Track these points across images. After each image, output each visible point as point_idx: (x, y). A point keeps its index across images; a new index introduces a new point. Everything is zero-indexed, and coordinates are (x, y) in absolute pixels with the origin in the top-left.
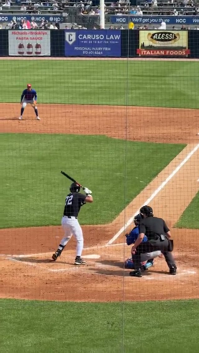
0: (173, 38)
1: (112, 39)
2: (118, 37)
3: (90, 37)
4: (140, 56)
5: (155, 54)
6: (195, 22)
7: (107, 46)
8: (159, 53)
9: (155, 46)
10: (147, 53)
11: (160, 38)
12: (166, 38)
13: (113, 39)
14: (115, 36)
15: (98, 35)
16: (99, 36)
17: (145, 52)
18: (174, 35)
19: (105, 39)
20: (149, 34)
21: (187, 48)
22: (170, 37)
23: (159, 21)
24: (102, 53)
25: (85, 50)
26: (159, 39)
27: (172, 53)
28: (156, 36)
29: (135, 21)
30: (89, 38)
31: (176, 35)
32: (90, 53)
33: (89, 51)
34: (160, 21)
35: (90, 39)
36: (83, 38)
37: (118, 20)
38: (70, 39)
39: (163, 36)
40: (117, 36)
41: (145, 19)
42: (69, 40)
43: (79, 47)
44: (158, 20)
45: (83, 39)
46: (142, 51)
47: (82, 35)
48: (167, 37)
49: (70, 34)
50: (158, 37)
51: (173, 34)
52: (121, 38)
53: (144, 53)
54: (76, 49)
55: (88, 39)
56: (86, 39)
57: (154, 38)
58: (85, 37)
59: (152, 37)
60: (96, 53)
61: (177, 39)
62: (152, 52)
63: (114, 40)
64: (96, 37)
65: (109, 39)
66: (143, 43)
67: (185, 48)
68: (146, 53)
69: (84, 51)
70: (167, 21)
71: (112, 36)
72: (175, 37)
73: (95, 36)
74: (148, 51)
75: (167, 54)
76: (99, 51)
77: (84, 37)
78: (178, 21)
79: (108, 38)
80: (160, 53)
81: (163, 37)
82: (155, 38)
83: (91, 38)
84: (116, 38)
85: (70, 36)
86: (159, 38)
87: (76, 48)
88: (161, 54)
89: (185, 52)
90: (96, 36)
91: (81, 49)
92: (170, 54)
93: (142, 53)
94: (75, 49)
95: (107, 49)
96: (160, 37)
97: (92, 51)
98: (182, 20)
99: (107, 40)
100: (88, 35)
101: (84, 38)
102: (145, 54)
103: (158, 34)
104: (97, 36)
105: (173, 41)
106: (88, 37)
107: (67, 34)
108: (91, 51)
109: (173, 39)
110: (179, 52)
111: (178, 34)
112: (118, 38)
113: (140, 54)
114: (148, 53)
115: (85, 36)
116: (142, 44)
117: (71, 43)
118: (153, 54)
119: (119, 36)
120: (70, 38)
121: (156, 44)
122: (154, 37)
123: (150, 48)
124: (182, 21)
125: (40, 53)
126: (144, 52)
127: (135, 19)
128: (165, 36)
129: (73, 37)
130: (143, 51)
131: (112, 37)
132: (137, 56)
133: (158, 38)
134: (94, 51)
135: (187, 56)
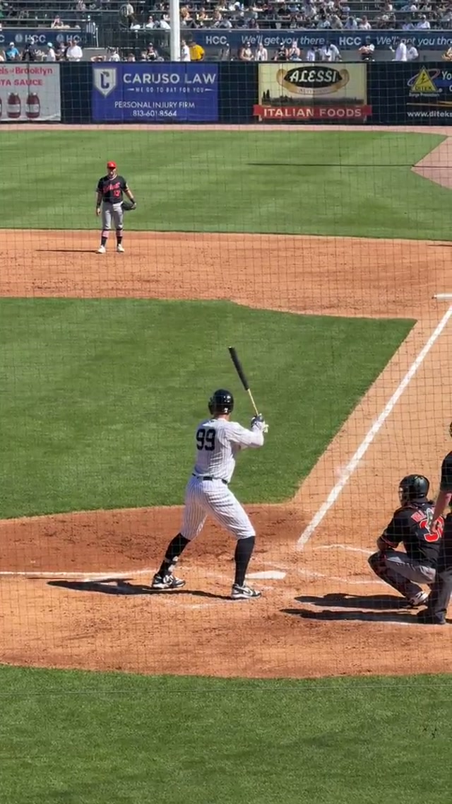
0: (334, 80)
1: (198, 82)
2: (210, 78)
3: (148, 80)
4: (260, 119)
5: (294, 115)
6: (381, 43)
7: (187, 97)
8: (303, 114)
9: (293, 97)
10: (277, 114)
11: (306, 81)
12: (317, 80)
13: (200, 82)
14: (204, 76)
15: (167, 75)
16: (169, 77)
17: (271, 110)
18: (335, 73)
19: (182, 84)
20: (281, 71)
21: (365, 103)
22: (328, 79)
24: (175, 114)
25: (139, 108)
26: (302, 82)
27: (332, 112)
28: (295, 75)
30: (146, 81)
31: (340, 74)
32: (148, 114)
33: (145, 110)
34: (303, 41)
35: (149, 82)
36: (132, 81)
37: (210, 40)
38: (105, 85)
39: (311, 76)
40: (209, 76)
41: (269, 39)
42: (103, 86)
43: (124, 101)
45: (134, 82)
46: (265, 110)
47: (130, 75)
48: (319, 79)
49: (104, 73)
50: (300, 78)
51: (333, 70)
52: (218, 79)
53: (269, 113)
54: (118, 106)
55: (144, 82)
56: (140, 82)
57: (292, 80)
58: (137, 79)
59: (287, 78)
60: (161, 113)
61: (342, 81)
62: (286, 110)
63: (203, 85)
64: (162, 79)
65: (190, 82)
66: (268, 91)
67: (360, 102)
68: (274, 112)
69: (136, 109)
70: (320, 41)
71: (197, 75)
72: (339, 77)
73: (159, 76)
74: (279, 110)
75: (321, 115)
76: (169, 110)
77: (135, 80)
78: (344, 41)
79: (189, 80)
80: (305, 113)
81: (311, 79)
82: (294, 79)
83: (151, 80)
84: (206, 81)
85: (105, 76)
86: (302, 79)
87: (118, 104)
88: (308, 115)
89: (362, 112)
90: (161, 76)
91: (129, 105)
92: (327, 115)
93: (265, 114)
94: (116, 105)
95: (186, 105)
96: (306, 78)
97: (154, 110)
98: (352, 39)
99: (186, 86)
100: (144, 76)
101: (136, 82)
102: (271, 114)
103: (301, 70)
104: (165, 76)
105: (332, 87)
106: (144, 79)
107: (98, 72)
108: (150, 110)
109: (333, 83)
110: (348, 110)
111: (345, 71)
112: (212, 81)
113: (260, 116)
114: (279, 113)
115: (137, 75)
116: (266, 93)
117: (106, 92)
118: (290, 115)
119: (215, 75)
120: (105, 81)
121: (296, 93)
122: (292, 78)
123: (284, 102)
124: (353, 41)
125: (37, 115)
126: (269, 111)
128: (315, 76)
129: (112, 79)
130: (267, 108)
131: (197, 78)
132: (254, 120)
133: (300, 81)
134: (159, 110)
135: (365, 119)
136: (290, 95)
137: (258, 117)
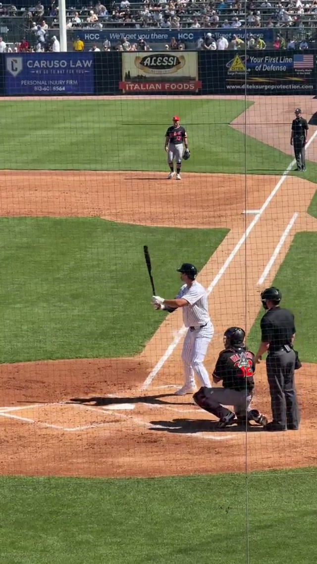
0: (175, 64)
1: (80, 66)
2: (88, 64)
3: (44, 65)
4: (124, 92)
5: (147, 88)
7: (72, 77)
8: (153, 87)
9: (147, 76)
10: (135, 88)
11: (155, 64)
12: (163, 64)
13: (81, 66)
14: (84, 61)
15: (58, 61)
16: (59, 63)
17: (131, 85)
18: (175, 58)
19: (68, 67)
20: (137, 58)
21: (197, 79)
22: (170, 62)
23: (152, 38)
24: (64, 89)
25: (39, 84)
26: (153, 66)
27: (174, 86)
28: (148, 61)
29: (114, 38)
30: (43, 66)
31: (179, 59)
32: (45, 89)
33: (43, 86)
34: (153, 36)
35: (45, 66)
36: (33, 65)
37: (88, 36)
38: (14, 69)
39: (159, 61)
40: (87, 62)
41: (129, 35)
42: (13, 69)
43: (28, 80)
44: (150, 36)
45: (34, 67)
46: (127, 85)
47: (31, 62)
48: (164, 63)
49: (14, 60)
50: (151, 62)
51: (174, 57)
52: (94, 66)
53: (129, 87)
54: (23, 84)
55: (42, 66)
56: (39, 66)
57: (145, 64)
58: (37, 64)
59: (142, 63)
60: (54, 88)
61: (181, 64)
62: (142, 85)
63: (83, 68)
64: (54, 65)
65: (74, 66)
66: (129, 72)
67: (194, 79)
68: (133, 87)
69: (37, 85)
70: (165, 37)
71: (79, 61)
72: (178, 63)
73: (52, 62)
74: (137, 85)
75: (166, 88)
76: (59, 86)
77: (35, 65)
78: (181, 36)
79: (73, 65)
80: (155, 87)
81: (159, 63)
82: (147, 64)
83: (46, 65)
84: (85, 66)
85: (14, 63)
86: (153, 63)
88: (157, 88)
89: (194, 86)
90: (54, 62)
91: (32, 83)
92: (171, 89)
93: (127, 88)
94: (22, 83)
95: (71, 82)
96: (155, 62)
97: (49, 86)
99: (72, 68)
100: (42, 62)
101: (36, 67)
102: (131, 89)
103: (151, 57)
104: (57, 62)
105: (173, 69)
106: (42, 65)
107: (9, 60)
108: (46, 86)
109: (174, 66)
110: (185, 85)
111: (183, 57)
112: (89, 66)
113: (123, 90)
114: (137, 87)
115: (37, 62)
116: (127, 73)
117: (15, 74)
118: (145, 89)
119: (91, 61)
120: (15, 66)
121: (149, 73)
122: (145, 63)
123: (140, 79)
124: (188, 36)
126: (130, 86)
127: (113, 34)
128: (162, 61)
129: (19, 65)
130: (129, 84)
131: (79, 64)
132: (119, 92)
133: (151, 64)
134: (52, 86)
135: (197, 91)
136: (144, 74)
137: (122, 90)
